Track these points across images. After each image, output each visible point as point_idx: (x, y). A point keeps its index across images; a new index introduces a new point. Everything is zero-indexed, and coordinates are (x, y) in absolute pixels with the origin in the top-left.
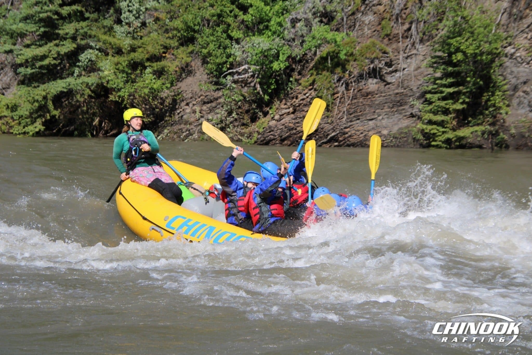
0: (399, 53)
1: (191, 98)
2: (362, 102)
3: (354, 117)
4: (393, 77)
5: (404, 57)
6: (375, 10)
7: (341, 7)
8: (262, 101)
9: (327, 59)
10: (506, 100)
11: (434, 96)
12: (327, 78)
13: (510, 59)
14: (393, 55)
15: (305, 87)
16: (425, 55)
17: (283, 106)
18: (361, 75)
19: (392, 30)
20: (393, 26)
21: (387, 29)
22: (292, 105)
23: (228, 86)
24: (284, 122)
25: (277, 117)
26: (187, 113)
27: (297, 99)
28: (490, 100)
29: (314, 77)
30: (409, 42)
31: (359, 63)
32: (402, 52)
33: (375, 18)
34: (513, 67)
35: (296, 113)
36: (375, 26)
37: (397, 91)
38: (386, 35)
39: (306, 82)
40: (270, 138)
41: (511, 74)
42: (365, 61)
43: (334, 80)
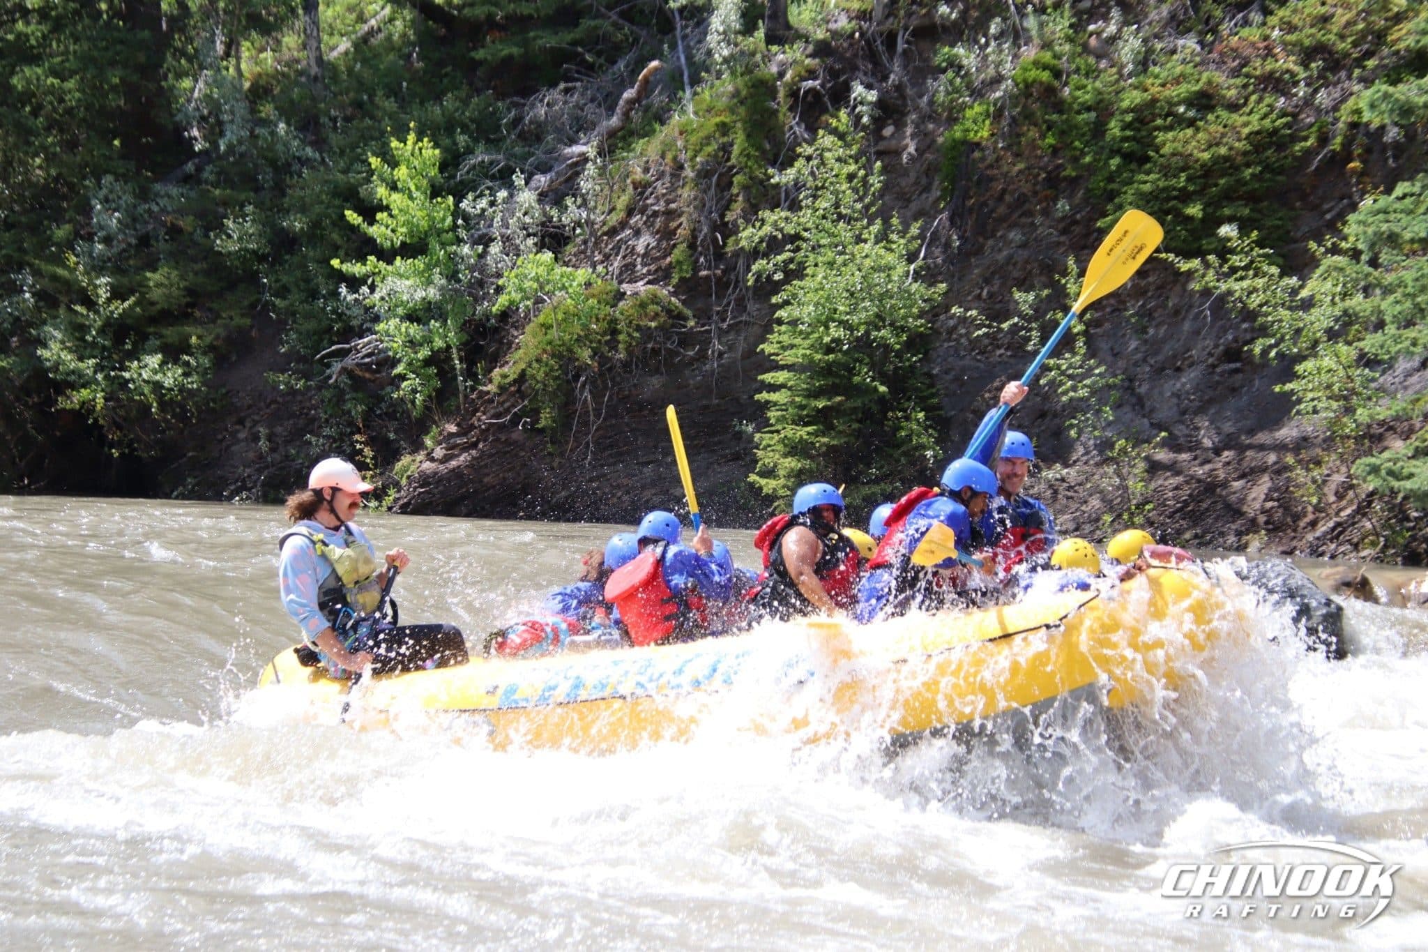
0: (709, 318)
1: (250, 407)
2: (627, 425)
3: (610, 455)
4: (697, 372)
5: (720, 329)
6: (657, 226)
7: (584, 215)
8: (409, 417)
9: (550, 327)
10: (935, 429)
11: (783, 416)
12: (552, 370)
13: (945, 341)
14: (697, 323)
15: (502, 388)
16: (766, 326)
17: (452, 428)
18: (626, 365)
19: (696, 268)
20: (697, 261)
21: (685, 267)
22: (472, 427)
23: (331, 381)
24: (454, 463)
25: (439, 452)
26: (238, 441)
27: (484, 413)
28: (902, 428)
29: (523, 366)
30: (732, 295)
31: (621, 337)
32: (715, 318)
33: (659, 241)
34: (950, 359)
35: (481, 446)
36: (658, 259)
37: (704, 402)
38: (682, 279)
39: (504, 376)
40: (423, 500)
41: (946, 373)
42: (636, 335)
43: (567, 374)
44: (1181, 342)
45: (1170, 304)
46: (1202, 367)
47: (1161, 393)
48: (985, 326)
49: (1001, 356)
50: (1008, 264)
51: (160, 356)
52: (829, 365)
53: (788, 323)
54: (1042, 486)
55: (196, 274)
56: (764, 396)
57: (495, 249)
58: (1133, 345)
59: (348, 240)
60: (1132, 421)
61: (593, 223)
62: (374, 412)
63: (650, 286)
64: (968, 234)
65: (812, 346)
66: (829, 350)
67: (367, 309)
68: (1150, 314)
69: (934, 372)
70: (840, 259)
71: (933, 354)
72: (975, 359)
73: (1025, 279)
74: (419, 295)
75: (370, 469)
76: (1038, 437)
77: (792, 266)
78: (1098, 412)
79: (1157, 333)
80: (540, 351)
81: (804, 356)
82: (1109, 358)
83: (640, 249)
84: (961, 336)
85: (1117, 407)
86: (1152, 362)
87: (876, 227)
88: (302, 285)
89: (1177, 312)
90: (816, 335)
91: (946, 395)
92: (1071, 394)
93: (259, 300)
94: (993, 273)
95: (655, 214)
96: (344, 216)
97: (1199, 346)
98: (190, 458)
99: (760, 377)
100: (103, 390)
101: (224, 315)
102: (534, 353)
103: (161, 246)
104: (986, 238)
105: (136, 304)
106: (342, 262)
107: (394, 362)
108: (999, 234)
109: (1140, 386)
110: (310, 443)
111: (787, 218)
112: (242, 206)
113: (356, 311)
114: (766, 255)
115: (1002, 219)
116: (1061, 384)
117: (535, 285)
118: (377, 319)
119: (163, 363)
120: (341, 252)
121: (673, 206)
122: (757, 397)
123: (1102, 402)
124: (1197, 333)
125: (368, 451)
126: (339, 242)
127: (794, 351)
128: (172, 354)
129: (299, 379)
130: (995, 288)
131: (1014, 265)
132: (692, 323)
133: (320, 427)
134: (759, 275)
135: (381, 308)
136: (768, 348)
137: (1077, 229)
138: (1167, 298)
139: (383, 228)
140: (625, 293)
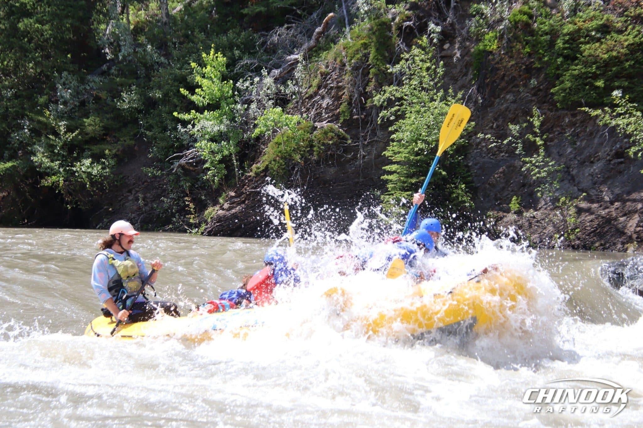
0: (358, 139)
1: (134, 184)
4: (352, 165)
5: (364, 144)
6: (333, 94)
7: (297, 89)
8: (211, 188)
9: (280, 144)
10: (470, 193)
11: (395, 187)
12: (281, 165)
13: (475, 149)
14: (352, 141)
15: (257, 174)
16: (386, 143)
17: (233, 194)
18: (318, 162)
19: (352, 115)
20: (352, 111)
21: (346, 114)
22: (243, 193)
23: (174, 171)
24: (233, 211)
25: (226, 206)
26: (129, 201)
27: (248, 186)
28: (454, 193)
29: (267, 163)
30: (369, 128)
31: (315, 149)
32: (361, 139)
33: (334, 101)
34: (478, 158)
35: (247, 202)
36: (333, 110)
37: (356, 180)
38: (344, 120)
39: (258, 168)
40: (219, 229)
41: (476, 164)
42: (322, 147)
43: (288, 166)
44: (593, 149)
45: (588, 130)
46: (604, 161)
47: (583, 174)
48: (495, 142)
49: (503, 156)
50: (506, 111)
51: (90, 160)
52: (417, 161)
53: (397, 141)
54: (524, 220)
55: (108, 119)
56: (385, 177)
57: (253, 106)
58: (569, 150)
59: (182, 102)
60: (569, 188)
61: (301, 93)
62: (195, 186)
63: (329, 124)
64: (486, 97)
65: (409, 152)
66: (417, 154)
67: (191, 136)
68: (578, 135)
69: (470, 164)
70: (423, 110)
71: (469, 156)
72: (490, 158)
73: (515, 118)
74: (216, 128)
75: (192, 214)
76: (522, 196)
77: (399, 113)
78: (551, 184)
79: (581, 145)
80: (275, 156)
81: (405, 157)
82: (557, 157)
83: (324, 105)
84: (483, 147)
85: (561, 181)
86: (579, 158)
87: (440, 94)
88: (159, 125)
89: (591, 134)
90: (411, 147)
91: (476, 176)
92: (538, 175)
93: (138, 132)
94: (499, 116)
95: (332, 88)
96: (179, 91)
97: (603, 151)
98: (105, 209)
99: (383, 168)
100: (63, 177)
101: (121, 139)
102: (272, 156)
103: (91, 106)
104: (496, 99)
105: (79, 134)
106: (178, 114)
107: (205, 162)
108: (502, 96)
109: (572, 171)
110: (164, 201)
111: (396, 90)
112: (130, 86)
113: (186, 137)
114: (386, 108)
115: (503, 89)
116: (532, 170)
117: (273, 124)
118: (196, 141)
119: (92, 163)
120: (178, 109)
121: (340, 84)
122: (382, 177)
123: (553, 179)
124: (602, 144)
125: (192, 205)
126: (177, 104)
127: (400, 155)
128: (97, 158)
129: (158, 171)
130: (500, 123)
131: (510, 111)
132: (349, 142)
133: (168, 194)
134: (383, 118)
135: (198, 135)
136: (387, 153)
137: (541, 94)
138: (586, 127)
139: (198, 97)
140: (317, 127)
